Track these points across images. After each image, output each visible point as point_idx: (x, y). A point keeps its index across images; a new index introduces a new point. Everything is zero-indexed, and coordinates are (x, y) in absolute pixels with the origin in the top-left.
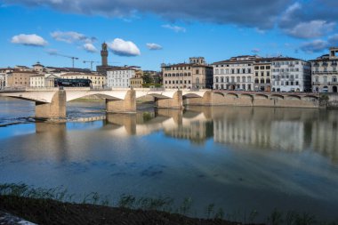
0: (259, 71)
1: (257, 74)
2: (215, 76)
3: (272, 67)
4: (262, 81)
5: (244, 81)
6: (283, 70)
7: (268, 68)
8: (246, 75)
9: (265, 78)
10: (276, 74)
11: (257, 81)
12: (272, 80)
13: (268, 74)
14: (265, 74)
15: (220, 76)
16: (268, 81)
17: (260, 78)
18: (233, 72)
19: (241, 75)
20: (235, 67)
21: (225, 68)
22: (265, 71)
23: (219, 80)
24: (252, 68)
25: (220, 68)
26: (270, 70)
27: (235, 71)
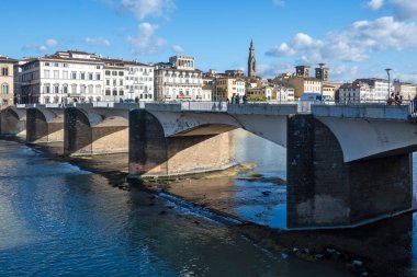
0: (111, 77)
1: (108, 83)
2: (43, 81)
3: (126, 73)
4: (115, 93)
5: (91, 92)
6: (136, 79)
7: (121, 74)
8: (95, 82)
9: (118, 88)
10: (130, 83)
11: (108, 93)
12: (126, 91)
13: (121, 84)
14: (118, 83)
15: (52, 82)
16: (122, 93)
17: (112, 88)
18: (74, 76)
19: (87, 82)
20: (79, 68)
21: (61, 68)
22: (118, 77)
23: (52, 89)
24: (102, 72)
25: (52, 67)
26: (123, 78)
27: (78, 76)
